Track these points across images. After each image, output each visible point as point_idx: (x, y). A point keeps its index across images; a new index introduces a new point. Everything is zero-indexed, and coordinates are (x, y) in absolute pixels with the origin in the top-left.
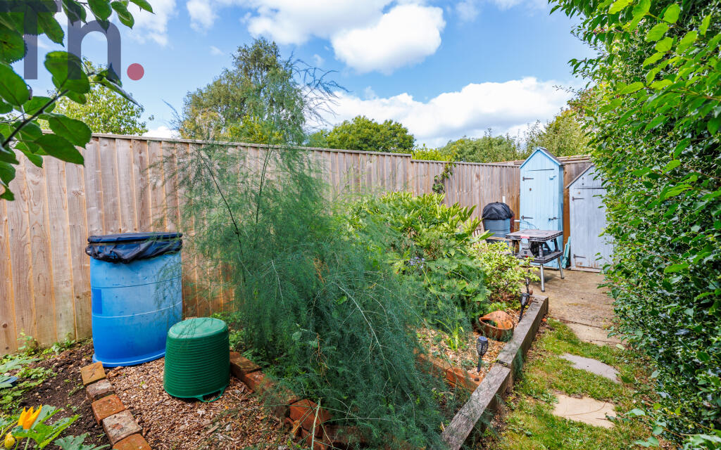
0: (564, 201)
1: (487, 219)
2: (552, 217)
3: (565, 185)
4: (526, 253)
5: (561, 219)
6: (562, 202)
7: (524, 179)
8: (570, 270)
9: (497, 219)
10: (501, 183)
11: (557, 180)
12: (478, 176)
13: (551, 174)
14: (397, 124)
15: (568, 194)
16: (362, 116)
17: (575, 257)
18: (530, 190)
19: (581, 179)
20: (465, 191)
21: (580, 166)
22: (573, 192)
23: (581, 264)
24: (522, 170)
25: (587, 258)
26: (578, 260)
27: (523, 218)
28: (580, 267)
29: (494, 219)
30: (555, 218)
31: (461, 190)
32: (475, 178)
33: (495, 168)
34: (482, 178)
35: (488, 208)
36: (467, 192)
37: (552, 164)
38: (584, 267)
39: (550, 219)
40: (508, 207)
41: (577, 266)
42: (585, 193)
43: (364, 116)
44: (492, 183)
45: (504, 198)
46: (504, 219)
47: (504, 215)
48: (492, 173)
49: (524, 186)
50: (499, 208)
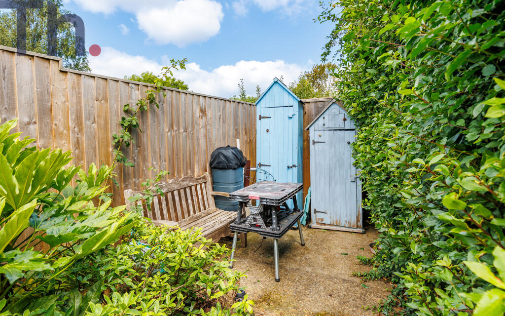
0: (303, 145)
1: (215, 168)
2: (291, 165)
3: (304, 127)
4: (255, 219)
5: (301, 168)
6: (302, 146)
7: (261, 118)
8: (310, 227)
9: (226, 169)
10: (236, 123)
11: (296, 118)
12: (203, 111)
13: (290, 112)
14: (179, 81)
15: (308, 137)
16: (150, 73)
17: (316, 212)
18: (268, 131)
19: (321, 118)
20: (182, 130)
21: (320, 105)
22: (313, 135)
23: (322, 220)
24: (258, 107)
25: (329, 213)
26: (319, 215)
27: (260, 165)
28: (321, 224)
29: (223, 169)
30: (294, 166)
31: (175, 128)
32: (198, 114)
33: (228, 103)
34: (209, 114)
35: (217, 153)
36: (185, 131)
37: (291, 99)
38: (325, 224)
39: (288, 167)
40: (241, 153)
41: (318, 223)
42: (326, 136)
43: (151, 73)
44: (224, 122)
45: (238, 140)
46: (234, 169)
47: (234, 163)
48: (224, 109)
49: (261, 126)
50: (229, 153)
